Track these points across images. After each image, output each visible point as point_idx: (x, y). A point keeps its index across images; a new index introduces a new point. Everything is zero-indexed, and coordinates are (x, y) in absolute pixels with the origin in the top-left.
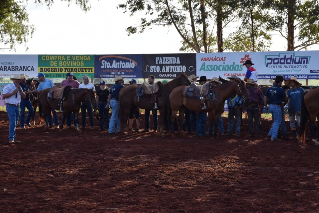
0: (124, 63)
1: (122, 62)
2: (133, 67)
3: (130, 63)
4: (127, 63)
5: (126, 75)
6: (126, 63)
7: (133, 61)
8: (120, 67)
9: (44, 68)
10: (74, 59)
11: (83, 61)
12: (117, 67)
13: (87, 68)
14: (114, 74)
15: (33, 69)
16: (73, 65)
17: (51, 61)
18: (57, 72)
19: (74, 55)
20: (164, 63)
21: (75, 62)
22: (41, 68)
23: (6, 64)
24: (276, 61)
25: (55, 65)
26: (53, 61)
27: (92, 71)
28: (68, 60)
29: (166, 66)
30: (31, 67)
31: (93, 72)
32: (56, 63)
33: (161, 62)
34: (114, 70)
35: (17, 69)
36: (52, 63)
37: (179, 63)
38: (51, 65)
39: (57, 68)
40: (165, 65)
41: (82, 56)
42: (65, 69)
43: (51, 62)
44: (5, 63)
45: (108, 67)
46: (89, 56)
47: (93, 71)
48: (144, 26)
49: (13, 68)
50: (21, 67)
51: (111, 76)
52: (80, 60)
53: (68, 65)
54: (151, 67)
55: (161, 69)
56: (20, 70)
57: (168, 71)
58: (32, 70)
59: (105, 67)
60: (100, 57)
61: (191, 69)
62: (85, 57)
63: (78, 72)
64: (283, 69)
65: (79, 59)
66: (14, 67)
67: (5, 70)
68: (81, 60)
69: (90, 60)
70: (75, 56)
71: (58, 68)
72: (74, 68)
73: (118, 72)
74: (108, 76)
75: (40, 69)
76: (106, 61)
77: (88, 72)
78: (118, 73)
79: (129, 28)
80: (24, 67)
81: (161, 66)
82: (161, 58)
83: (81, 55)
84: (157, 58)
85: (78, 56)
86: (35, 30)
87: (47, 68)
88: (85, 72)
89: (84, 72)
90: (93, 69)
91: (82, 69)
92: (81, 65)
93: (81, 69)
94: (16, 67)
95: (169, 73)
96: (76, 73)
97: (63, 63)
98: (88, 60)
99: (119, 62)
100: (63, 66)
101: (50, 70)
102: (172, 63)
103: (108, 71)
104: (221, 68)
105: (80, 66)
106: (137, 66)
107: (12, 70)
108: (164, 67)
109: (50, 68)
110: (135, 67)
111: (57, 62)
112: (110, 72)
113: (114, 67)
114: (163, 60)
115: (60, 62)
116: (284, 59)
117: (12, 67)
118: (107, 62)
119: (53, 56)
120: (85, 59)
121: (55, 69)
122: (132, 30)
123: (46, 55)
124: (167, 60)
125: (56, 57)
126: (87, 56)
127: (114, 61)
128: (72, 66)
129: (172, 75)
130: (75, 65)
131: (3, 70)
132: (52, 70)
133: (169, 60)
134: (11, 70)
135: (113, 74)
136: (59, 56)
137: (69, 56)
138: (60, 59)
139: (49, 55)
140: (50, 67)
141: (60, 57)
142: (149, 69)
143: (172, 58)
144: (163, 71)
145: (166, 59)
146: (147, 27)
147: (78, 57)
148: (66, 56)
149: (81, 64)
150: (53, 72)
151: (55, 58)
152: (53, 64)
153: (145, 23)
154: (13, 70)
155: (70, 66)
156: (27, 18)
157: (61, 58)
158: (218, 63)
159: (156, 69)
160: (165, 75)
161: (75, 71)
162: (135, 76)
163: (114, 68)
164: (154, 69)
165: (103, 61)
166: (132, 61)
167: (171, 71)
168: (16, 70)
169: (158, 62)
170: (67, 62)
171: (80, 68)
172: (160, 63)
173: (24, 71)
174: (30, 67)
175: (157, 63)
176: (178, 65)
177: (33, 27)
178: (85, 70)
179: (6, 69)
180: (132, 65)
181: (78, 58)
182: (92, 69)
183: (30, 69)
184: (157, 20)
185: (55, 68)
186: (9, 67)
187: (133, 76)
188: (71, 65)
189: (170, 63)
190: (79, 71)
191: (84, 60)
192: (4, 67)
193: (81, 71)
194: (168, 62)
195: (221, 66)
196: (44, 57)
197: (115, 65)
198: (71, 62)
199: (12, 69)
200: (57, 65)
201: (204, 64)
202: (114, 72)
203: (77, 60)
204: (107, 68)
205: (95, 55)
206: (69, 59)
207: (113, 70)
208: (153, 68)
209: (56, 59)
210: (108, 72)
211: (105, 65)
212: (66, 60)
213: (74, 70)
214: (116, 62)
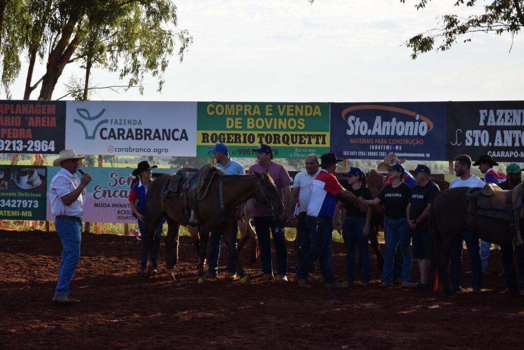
0: (401, 123)
1: (397, 121)
2: (423, 133)
3: (417, 123)
4: (410, 124)
5: (407, 152)
6: (407, 123)
7: (423, 118)
8: (393, 133)
9: (210, 133)
10: (281, 114)
11: (304, 117)
12: (384, 134)
13: (312, 135)
14: (378, 151)
15: (184, 136)
16: (280, 128)
17: (228, 116)
18: (242, 144)
19: (282, 104)
20: (499, 123)
21: (285, 120)
22: (204, 134)
23: (123, 122)
25: (237, 127)
26: (231, 116)
27: (324, 143)
28: (267, 114)
29: (506, 132)
30: (181, 131)
31: (328, 145)
32: (239, 121)
33: (492, 122)
34: (376, 140)
35: (149, 135)
36: (230, 122)
38: (228, 127)
39: (241, 133)
40: (502, 128)
41: (302, 106)
42: (261, 136)
43: (228, 119)
44: (121, 120)
45: (363, 133)
46: (317, 107)
47: (326, 142)
48: (450, 35)
49: (139, 132)
50: (157, 131)
51: (370, 154)
52: (296, 114)
53: (269, 127)
54: (468, 132)
55: (492, 139)
56: (155, 137)
57: (510, 144)
58: (182, 137)
59: (356, 133)
60: (344, 109)
62: (309, 109)
63: (291, 145)
65: (294, 112)
66: (141, 130)
67: (121, 137)
68: (299, 116)
69: (320, 115)
70: (284, 106)
71: (245, 135)
72: (281, 134)
73: (386, 145)
74: (363, 153)
75: (202, 136)
76: (358, 119)
77: (313, 145)
78: (388, 147)
79: (415, 40)
80: (164, 131)
81: (492, 131)
82: (492, 112)
83: (299, 104)
84: (482, 112)
85: (293, 106)
86: (189, 42)
87: (218, 133)
88: (307, 145)
89: (305, 143)
90: (326, 137)
91: (301, 136)
92: (299, 127)
93: (298, 137)
94: (146, 130)
95: (512, 148)
96: (286, 145)
97: (255, 123)
98: (314, 115)
99: (391, 121)
100: (255, 129)
101: (224, 139)
102: (519, 124)
103: (363, 141)
105: (296, 129)
106: (433, 130)
107: (137, 139)
108: (498, 133)
109: (224, 135)
110: (428, 133)
111: (241, 119)
112: (368, 145)
113: (377, 133)
114: (496, 118)
115: (249, 119)
117: (137, 130)
118: (361, 121)
119: (233, 106)
120: (309, 112)
121: (237, 137)
122: (422, 44)
123: (215, 103)
124: (507, 117)
125: (239, 108)
126: (313, 105)
127: (378, 119)
128: (278, 130)
129: (519, 153)
130: (285, 127)
131: (117, 137)
132: (229, 138)
133: (512, 117)
134: (133, 139)
135: (375, 150)
136: (246, 106)
137: (271, 106)
138: (250, 114)
139: (224, 104)
140: (226, 132)
141: (248, 108)
142: (463, 138)
143: (520, 111)
144: (496, 144)
145: (504, 114)
146: (459, 38)
147: (290, 108)
148: (262, 105)
149: (298, 124)
150: (232, 142)
151: (238, 110)
152: (233, 125)
153: (455, 27)
154: (139, 136)
155: (272, 129)
156: (174, 16)
157: (252, 111)
159: (480, 139)
160: (503, 154)
161: (284, 142)
162: (428, 155)
163: (377, 136)
164: (474, 139)
165: (352, 118)
166: (421, 119)
167: (517, 144)
168: (145, 139)
169: (486, 121)
170: (266, 119)
171: (296, 135)
172: (489, 124)
173: (163, 139)
174: (177, 130)
175: (482, 123)
177: (186, 36)
178: (307, 140)
179: (122, 135)
180: (421, 128)
181: (292, 110)
182: (324, 136)
183: (177, 135)
184: (485, 19)
185: (236, 135)
186: (130, 130)
187: (423, 155)
188: (275, 127)
189: (514, 124)
190: (293, 142)
191: (306, 114)
192: (119, 130)
193: (298, 141)
194: (509, 121)
196: (211, 108)
197: (381, 128)
198: (275, 120)
199: (137, 134)
200: (241, 127)
202: (378, 145)
203: (288, 114)
204: (359, 135)
205: (333, 105)
206: (269, 112)
207: (374, 141)
208: (472, 137)
209: (239, 112)
210: (363, 145)
211: (357, 127)
212: (263, 116)
213: (281, 139)
214: (383, 121)
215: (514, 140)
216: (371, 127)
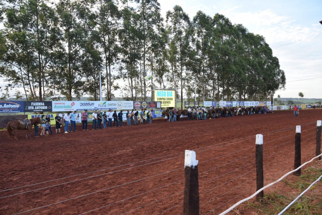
0: (12, 105)
5: (14, 111)
6: (14, 105)
8: (10, 107)
12: (7, 107)
20: (36, 105)
24: (84, 104)
33: (34, 105)
37: (44, 105)
40: (37, 106)
45: (1, 107)
51: (3, 112)
54: (29, 107)
55: (34, 108)
61: (50, 108)
64: (86, 107)
74: (1, 112)
78: (8, 110)
81: (34, 107)
95: (39, 109)
99: (9, 105)
102: (40, 105)
104: (63, 107)
108: (36, 107)
110: (19, 107)
112: (2, 110)
116: (86, 104)
127: (5, 104)
133: (38, 104)
142: (28, 108)
158: (62, 105)
159: (31, 108)
160: (37, 111)
163: (5, 108)
166: (17, 104)
167: (40, 109)
169: (33, 104)
175: (32, 105)
176: (43, 106)
180: (17, 106)
187: (18, 111)
195: (63, 106)
201: (56, 106)
202: (5, 110)
214: (6, 105)
215: (39, 108)
216: (3, 106)
